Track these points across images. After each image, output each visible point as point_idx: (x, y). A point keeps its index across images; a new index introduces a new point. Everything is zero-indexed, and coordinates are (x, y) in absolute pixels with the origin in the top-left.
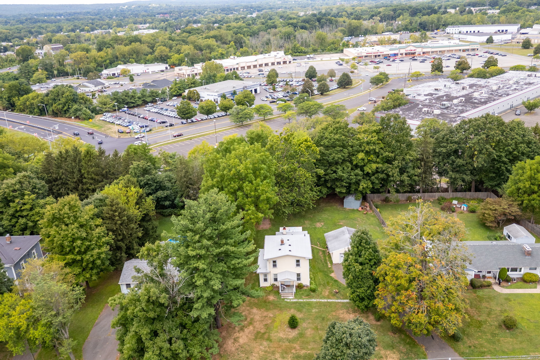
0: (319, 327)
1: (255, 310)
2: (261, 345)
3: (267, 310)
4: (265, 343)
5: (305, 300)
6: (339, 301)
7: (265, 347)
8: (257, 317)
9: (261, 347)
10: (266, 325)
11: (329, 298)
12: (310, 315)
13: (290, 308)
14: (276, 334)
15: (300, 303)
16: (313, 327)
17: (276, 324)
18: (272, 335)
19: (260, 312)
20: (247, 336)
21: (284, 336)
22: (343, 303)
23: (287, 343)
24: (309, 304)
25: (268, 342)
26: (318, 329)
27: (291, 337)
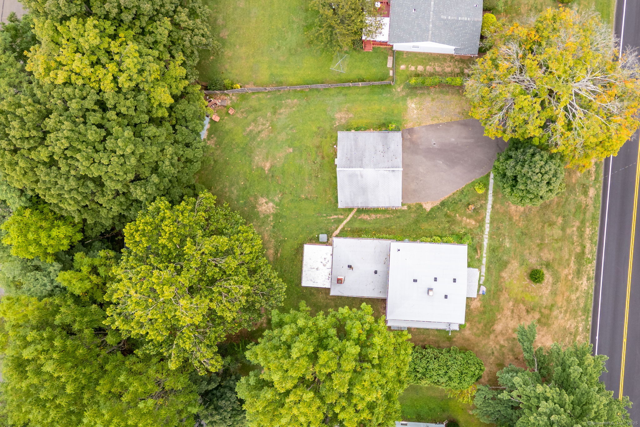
0: (538, 241)
1: (498, 327)
2: (556, 318)
3: (500, 309)
4: (555, 312)
5: (484, 255)
6: (489, 206)
7: (561, 312)
8: (513, 324)
9: (560, 317)
10: (528, 312)
11: (483, 220)
12: (515, 251)
13: (500, 277)
14: (544, 299)
15: (490, 262)
16: (537, 249)
17: (528, 298)
18: (544, 303)
19: (504, 320)
20: (543, 336)
21: (550, 288)
22: (494, 202)
23: (559, 285)
24: (493, 250)
25: (554, 308)
26: (541, 244)
27: (551, 280)
